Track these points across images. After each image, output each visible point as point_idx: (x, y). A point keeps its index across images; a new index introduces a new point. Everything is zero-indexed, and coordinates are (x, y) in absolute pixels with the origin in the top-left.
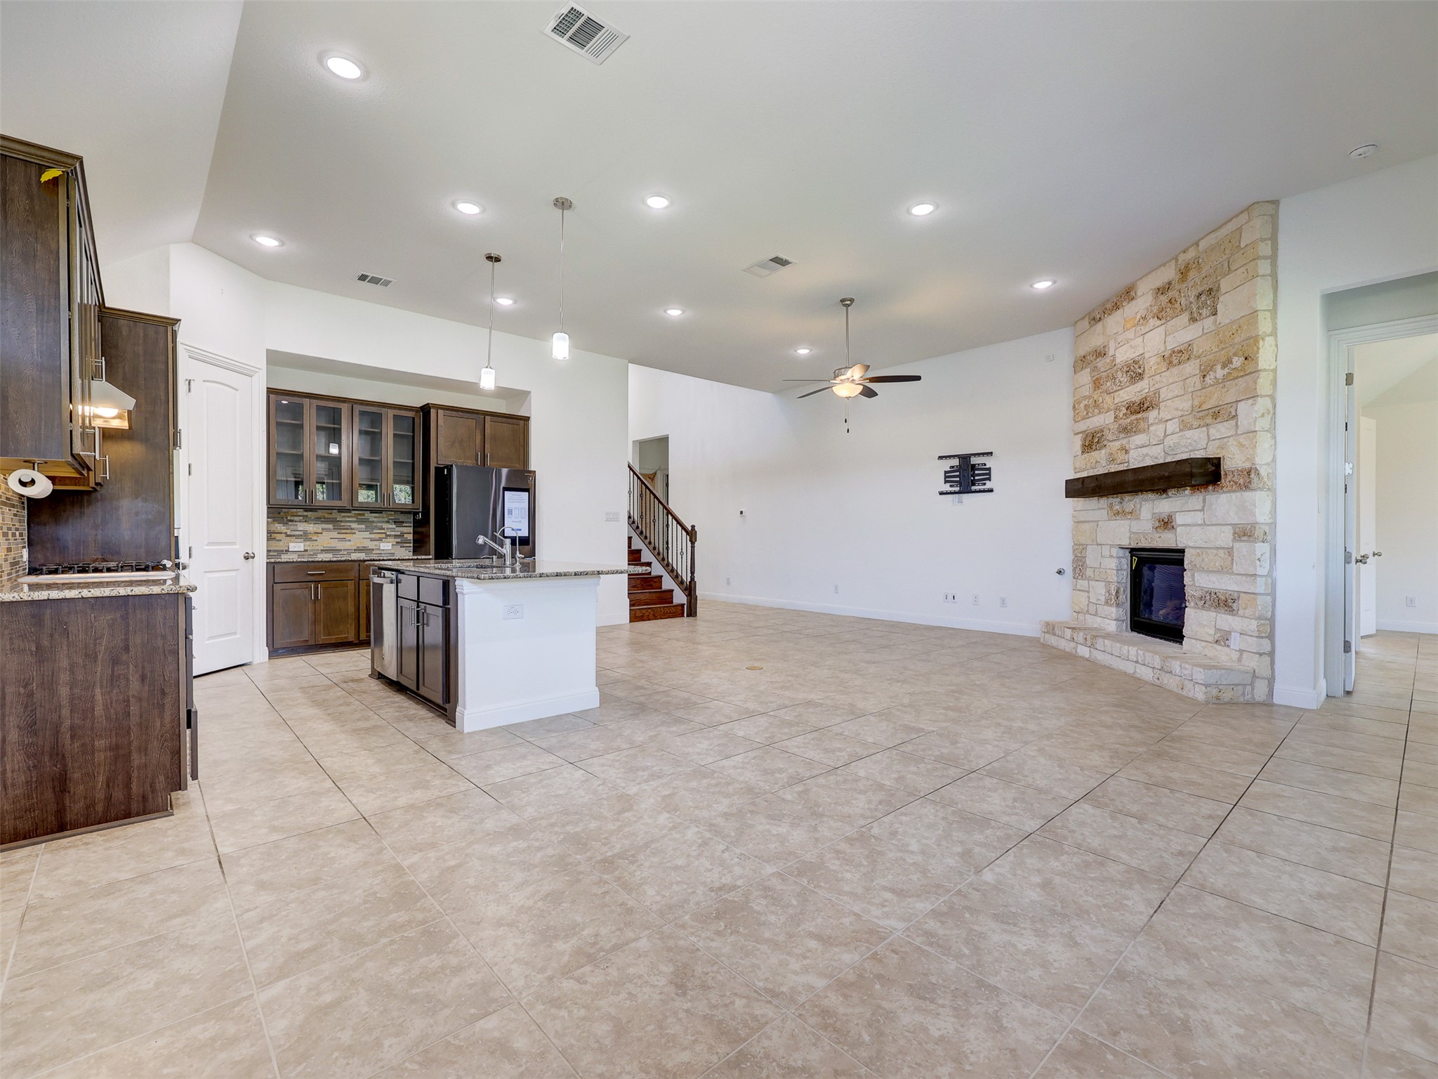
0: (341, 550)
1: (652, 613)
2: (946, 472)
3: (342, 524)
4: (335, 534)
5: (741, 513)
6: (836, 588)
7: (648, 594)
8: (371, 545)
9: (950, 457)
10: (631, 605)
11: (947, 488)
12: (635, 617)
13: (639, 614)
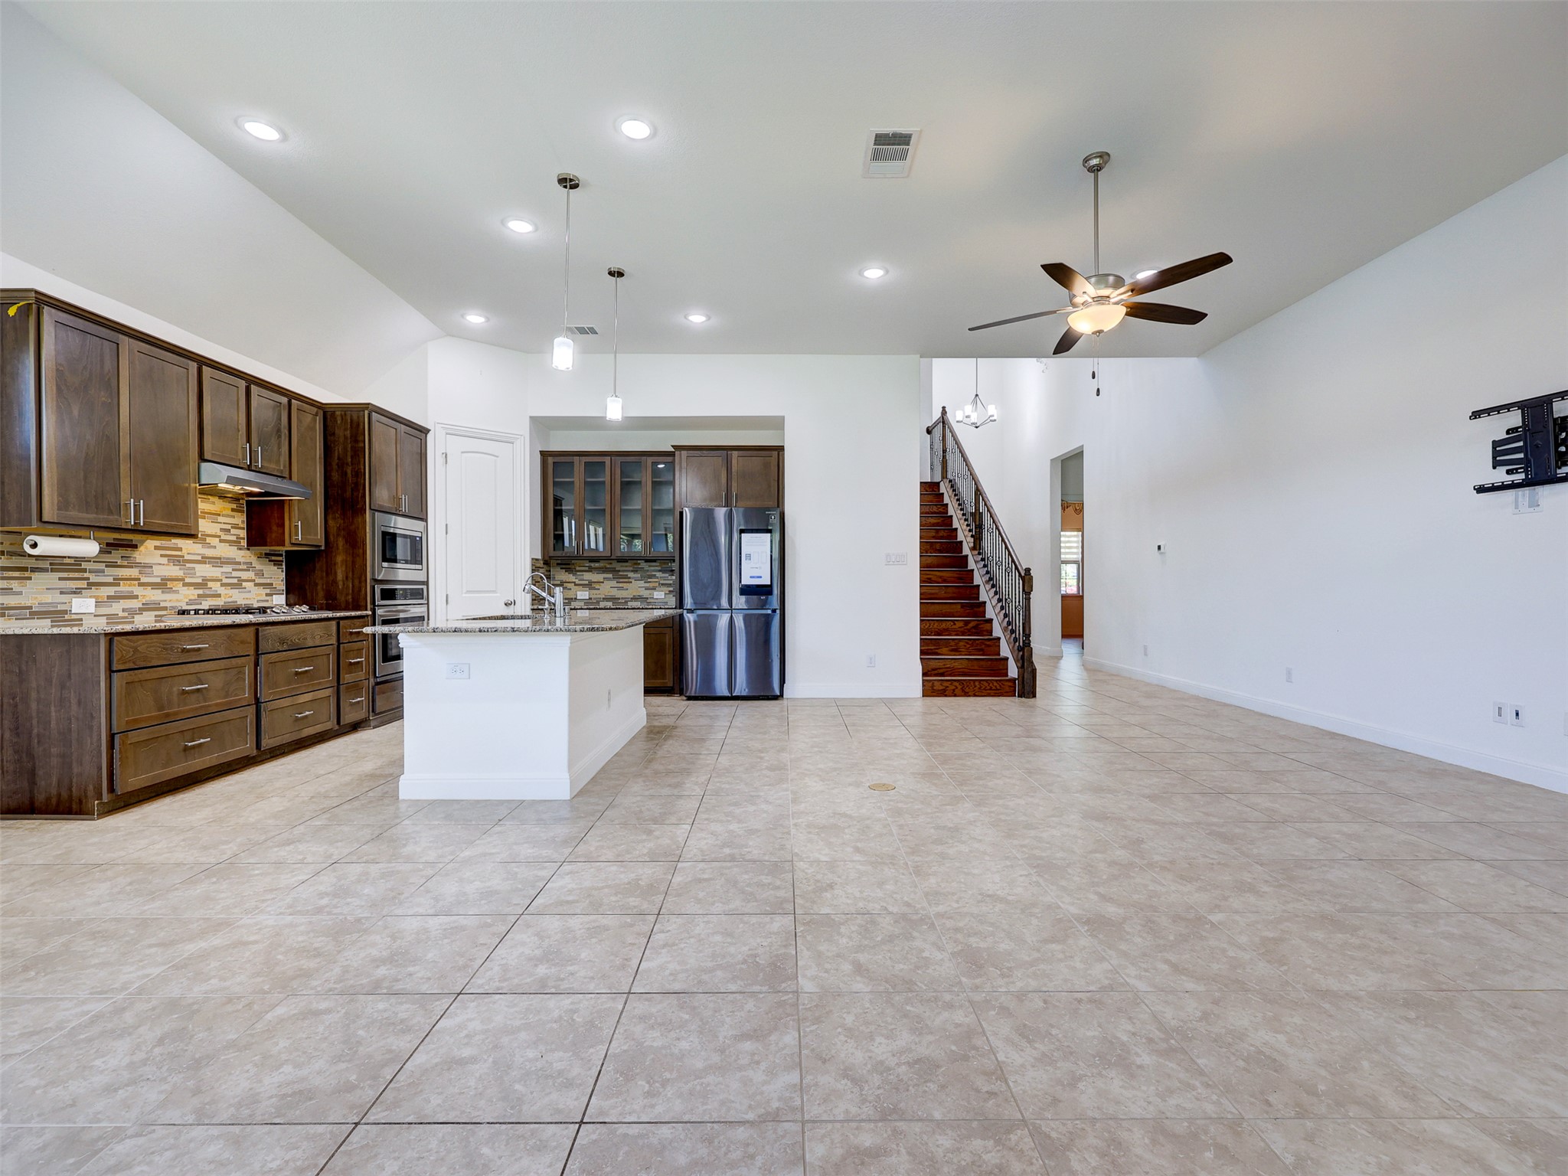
0: (619, 599)
1: (959, 687)
2: (1495, 444)
3: (621, 573)
4: (614, 583)
5: (1159, 547)
6: (1289, 673)
7: (966, 662)
8: (645, 593)
9: (1498, 409)
10: (924, 674)
11: (1500, 476)
12: (929, 691)
13: (938, 686)
